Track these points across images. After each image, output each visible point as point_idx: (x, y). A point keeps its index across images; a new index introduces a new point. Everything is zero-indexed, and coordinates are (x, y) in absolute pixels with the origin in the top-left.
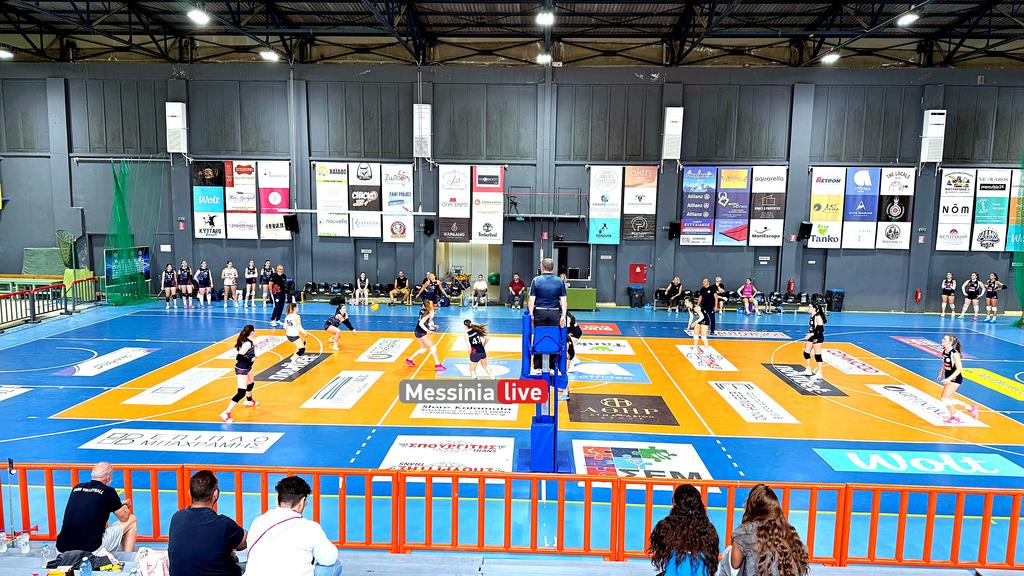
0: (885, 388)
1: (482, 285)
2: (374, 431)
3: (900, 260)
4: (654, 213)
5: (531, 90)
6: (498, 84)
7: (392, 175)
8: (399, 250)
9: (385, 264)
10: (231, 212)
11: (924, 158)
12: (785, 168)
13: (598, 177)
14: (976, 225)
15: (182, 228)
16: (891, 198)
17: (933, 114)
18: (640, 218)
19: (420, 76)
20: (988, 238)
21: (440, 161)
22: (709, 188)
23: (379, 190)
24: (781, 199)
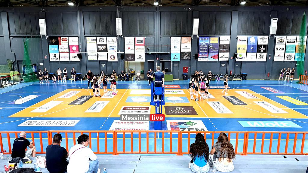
0: (259, 102)
1: (138, 74)
2: (107, 119)
3: (263, 64)
4: (190, 51)
5: (152, 13)
6: (142, 12)
7: (110, 41)
8: (113, 64)
9: (109, 68)
10: (61, 53)
11: (271, 33)
12: (229, 37)
13: (173, 40)
14: (286, 53)
15: (46, 58)
16: (261, 46)
17: (274, 20)
18: (186, 53)
19: (118, 9)
20: (290, 57)
21: (125, 36)
22: (207, 43)
23: (106, 45)
24: (228, 46)
